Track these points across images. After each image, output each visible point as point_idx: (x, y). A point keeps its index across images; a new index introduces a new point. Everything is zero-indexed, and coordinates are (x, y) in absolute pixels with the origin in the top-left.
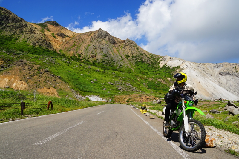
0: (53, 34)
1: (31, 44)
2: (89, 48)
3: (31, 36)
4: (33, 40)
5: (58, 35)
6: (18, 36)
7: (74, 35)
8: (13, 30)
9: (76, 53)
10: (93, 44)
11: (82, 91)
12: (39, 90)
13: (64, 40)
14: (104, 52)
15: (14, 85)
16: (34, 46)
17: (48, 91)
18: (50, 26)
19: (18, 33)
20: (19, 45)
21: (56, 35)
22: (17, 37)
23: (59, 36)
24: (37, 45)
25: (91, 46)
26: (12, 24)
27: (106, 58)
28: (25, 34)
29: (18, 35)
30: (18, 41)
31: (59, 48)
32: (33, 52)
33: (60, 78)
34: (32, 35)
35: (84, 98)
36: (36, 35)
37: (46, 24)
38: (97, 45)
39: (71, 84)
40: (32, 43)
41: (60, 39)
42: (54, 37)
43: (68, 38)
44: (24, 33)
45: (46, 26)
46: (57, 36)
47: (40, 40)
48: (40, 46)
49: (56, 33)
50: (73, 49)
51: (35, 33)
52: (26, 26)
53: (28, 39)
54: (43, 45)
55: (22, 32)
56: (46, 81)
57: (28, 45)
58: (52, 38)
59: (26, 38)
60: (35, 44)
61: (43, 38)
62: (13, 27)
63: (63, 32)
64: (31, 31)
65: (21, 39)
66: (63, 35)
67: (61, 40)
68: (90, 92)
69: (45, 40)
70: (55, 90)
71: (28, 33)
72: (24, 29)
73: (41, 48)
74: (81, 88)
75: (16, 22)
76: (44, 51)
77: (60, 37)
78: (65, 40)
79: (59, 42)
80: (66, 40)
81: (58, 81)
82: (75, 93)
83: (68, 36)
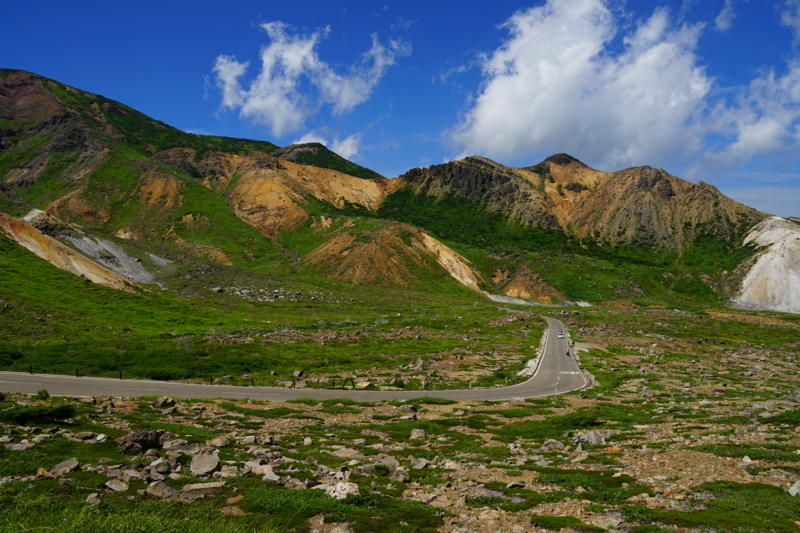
0: (560, 187)
1: (527, 224)
2: (617, 215)
3: (526, 207)
4: (528, 215)
5: (568, 188)
6: (508, 210)
7: (598, 181)
8: (501, 199)
9: (593, 229)
10: (625, 206)
11: (573, 297)
12: (538, 298)
13: (578, 198)
14: (642, 222)
15: (522, 294)
16: (531, 227)
17: (544, 298)
18: (555, 169)
19: (508, 203)
20: (512, 227)
21: (564, 188)
22: (508, 213)
23: (570, 190)
24: (535, 225)
25: (621, 210)
26: (497, 188)
27: (642, 234)
28: (517, 204)
29: (508, 207)
30: (510, 220)
31: (569, 218)
32: (530, 237)
33: (555, 286)
34: (527, 203)
35: (574, 304)
36: (532, 204)
37: (547, 163)
38: (633, 207)
39: (563, 291)
40: (527, 221)
41: (570, 197)
42: (562, 194)
43: (586, 191)
44: (516, 201)
45: (548, 170)
46: (565, 191)
47: (539, 214)
48: (538, 224)
49: (564, 184)
50: (589, 220)
51: (531, 200)
52: (518, 188)
53: (522, 213)
54: (544, 221)
55: (512, 200)
57: (522, 226)
58: (559, 197)
59: (519, 213)
60: (532, 222)
61: (543, 208)
62: (500, 193)
63: (577, 178)
64: (525, 197)
65: (513, 215)
66: (576, 188)
67: (573, 198)
68: (580, 298)
69: (545, 213)
70: (549, 298)
71: (521, 202)
72: (515, 194)
73: (540, 228)
74: (573, 294)
75: (502, 183)
76: (544, 234)
77: (572, 191)
79: (569, 205)
80: (581, 198)
81: (553, 289)
82: (565, 299)
83: (586, 188)
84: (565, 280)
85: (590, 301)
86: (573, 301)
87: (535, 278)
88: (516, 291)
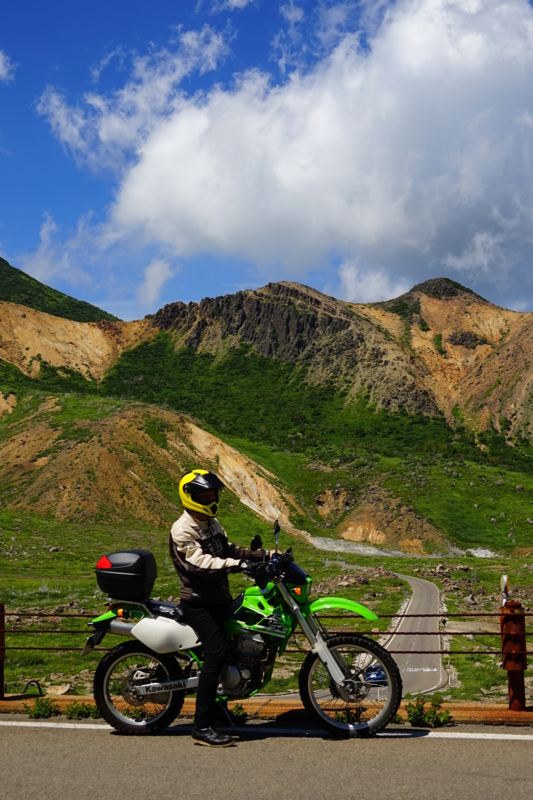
0: (438, 339)
1: (380, 406)
3: (377, 374)
4: (382, 390)
5: (453, 340)
6: (346, 381)
7: (505, 329)
8: (333, 361)
9: (498, 415)
11: (463, 540)
12: (400, 543)
13: (472, 359)
15: (370, 537)
16: (387, 411)
17: (411, 543)
18: (430, 307)
19: (344, 369)
20: (352, 412)
21: (446, 340)
22: (345, 386)
23: (456, 344)
24: (394, 407)
26: (325, 340)
28: (361, 369)
29: (346, 375)
30: (348, 399)
31: (455, 395)
32: (386, 431)
33: (430, 521)
34: (380, 369)
35: (464, 553)
36: (388, 369)
37: (416, 295)
39: (445, 530)
40: (380, 402)
41: (457, 357)
42: (442, 352)
43: (486, 346)
44: (359, 365)
45: (417, 309)
46: (448, 346)
47: (401, 389)
48: (400, 406)
49: (447, 333)
50: (491, 399)
51: (386, 363)
52: (362, 340)
53: (370, 387)
54: (410, 401)
55: (353, 363)
56: (409, 528)
57: (372, 410)
58: (437, 358)
59: (366, 386)
60: (389, 403)
61: (409, 377)
62: (331, 350)
63: (468, 324)
64: (376, 356)
65: (354, 391)
66: (467, 340)
67: (462, 360)
68: (476, 542)
69: (413, 386)
70: (420, 542)
71: (369, 366)
72: (359, 352)
73: (404, 413)
74: (463, 535)
75: (335, 330)
76: (411, 424)
77: (460, 347)
78: (474, 357)
79: (455, 372)
80: (477, 359)
81: (427, 526)
82: (449, 544)
83: (484, 341)
84: (449, 509)
85: (494, 547)
86: (462, 548)
87: (393, 506)
88: (360, 530)
